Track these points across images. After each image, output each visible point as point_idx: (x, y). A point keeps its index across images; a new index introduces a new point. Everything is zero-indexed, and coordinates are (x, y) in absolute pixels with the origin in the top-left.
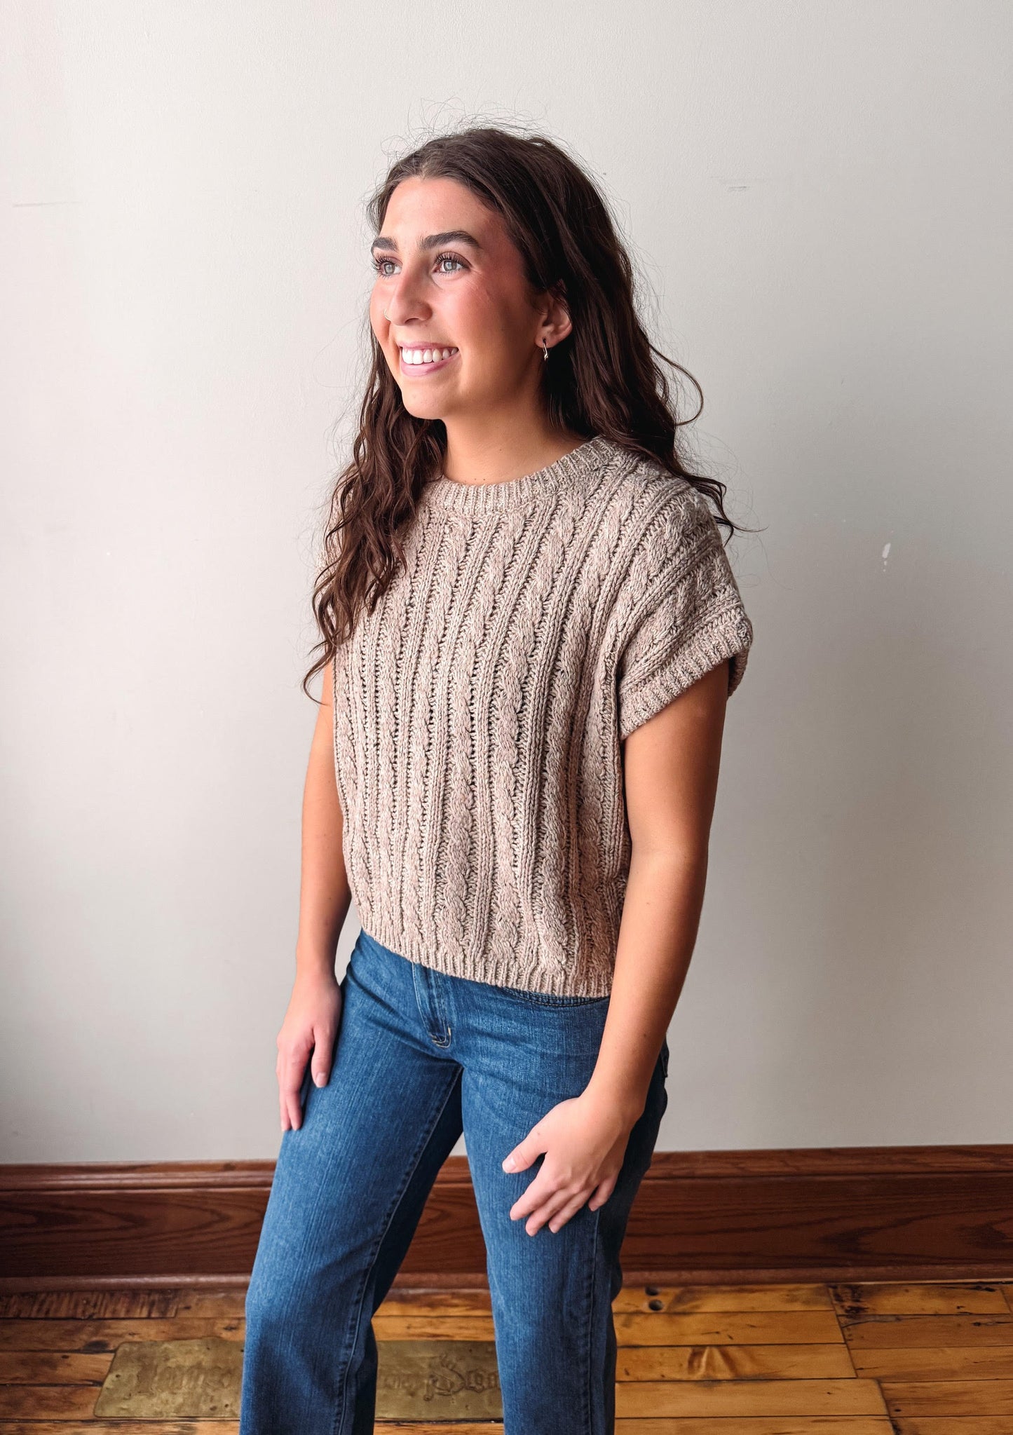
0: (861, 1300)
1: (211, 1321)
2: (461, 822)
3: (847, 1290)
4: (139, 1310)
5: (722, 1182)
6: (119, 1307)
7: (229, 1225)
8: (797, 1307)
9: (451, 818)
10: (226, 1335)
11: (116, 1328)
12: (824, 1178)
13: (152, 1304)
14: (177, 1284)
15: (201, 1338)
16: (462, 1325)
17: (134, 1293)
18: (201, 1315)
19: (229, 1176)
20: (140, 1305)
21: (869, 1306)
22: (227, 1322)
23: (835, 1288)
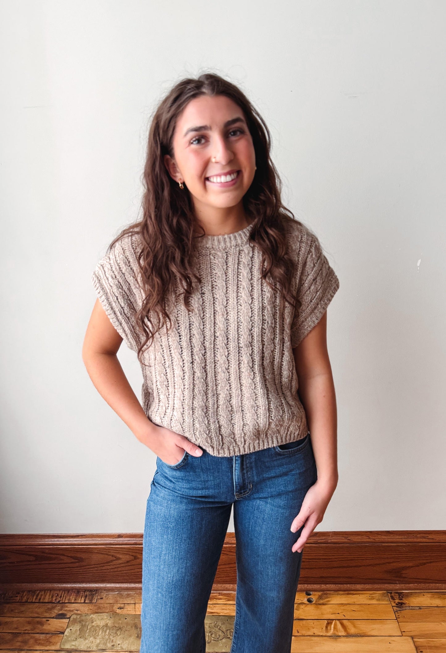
0: (403, 599)
1: (112, 605)
2: (250, 386)
3: (397, 595)
4: (80, 599)
5: (341, 545)
6: (71, 597)
7: (120, 561)
8: (374, 602)
9: (244, 385)
10: (118, 611)
11: (70, 607)
12: (386, 544)
13: (86, 596)
14: (97, 587)
15: (107, 613)
16: (223, 608)
17: (78, 591)
18: (108, 602)
19: (120, 540)
20: (80, 597)
21: (406, 602)
22: (119, 605)
23: (391, 593)
